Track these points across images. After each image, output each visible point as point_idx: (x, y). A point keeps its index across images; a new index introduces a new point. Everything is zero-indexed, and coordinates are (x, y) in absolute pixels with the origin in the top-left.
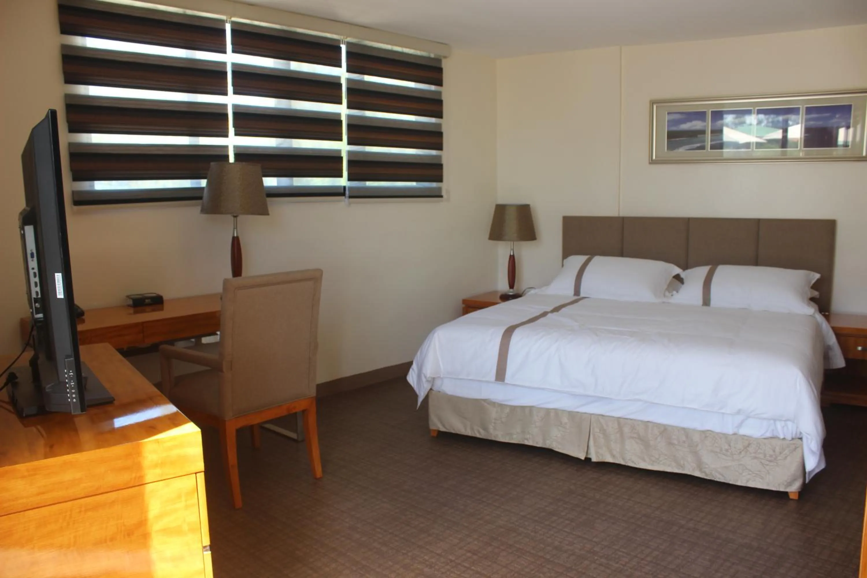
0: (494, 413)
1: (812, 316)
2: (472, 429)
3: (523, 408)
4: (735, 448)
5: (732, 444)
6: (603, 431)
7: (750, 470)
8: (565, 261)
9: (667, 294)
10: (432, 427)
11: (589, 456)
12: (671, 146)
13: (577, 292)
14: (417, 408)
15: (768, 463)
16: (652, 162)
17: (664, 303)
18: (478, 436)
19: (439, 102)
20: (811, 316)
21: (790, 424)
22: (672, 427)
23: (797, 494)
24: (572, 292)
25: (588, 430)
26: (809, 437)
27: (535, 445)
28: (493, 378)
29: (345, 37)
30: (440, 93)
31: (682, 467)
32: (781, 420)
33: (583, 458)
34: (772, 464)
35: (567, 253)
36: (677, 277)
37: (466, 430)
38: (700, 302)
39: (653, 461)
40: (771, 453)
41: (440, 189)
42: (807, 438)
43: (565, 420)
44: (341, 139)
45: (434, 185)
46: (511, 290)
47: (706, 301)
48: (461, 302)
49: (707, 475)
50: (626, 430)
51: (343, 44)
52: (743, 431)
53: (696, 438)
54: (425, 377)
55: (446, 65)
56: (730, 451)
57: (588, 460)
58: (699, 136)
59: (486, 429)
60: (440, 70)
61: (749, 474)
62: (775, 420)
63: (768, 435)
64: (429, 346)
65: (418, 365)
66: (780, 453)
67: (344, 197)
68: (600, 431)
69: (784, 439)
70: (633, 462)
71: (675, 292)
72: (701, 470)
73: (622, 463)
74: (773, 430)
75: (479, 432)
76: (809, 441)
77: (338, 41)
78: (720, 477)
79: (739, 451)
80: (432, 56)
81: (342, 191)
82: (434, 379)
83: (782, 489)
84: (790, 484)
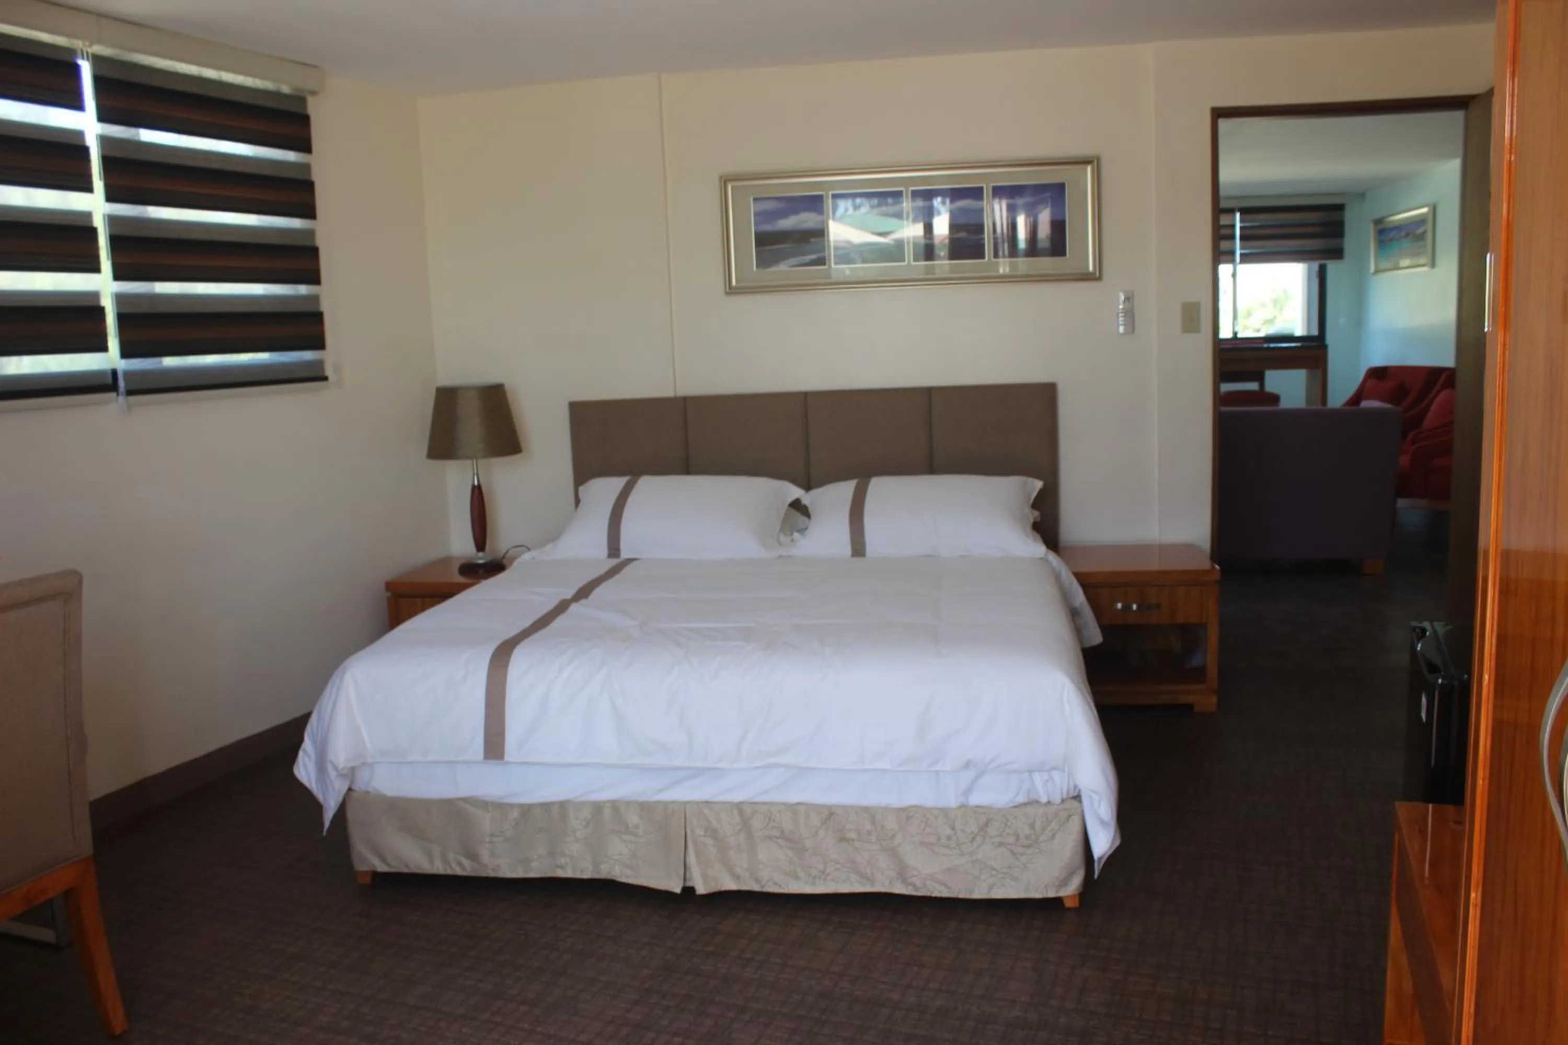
0: (486, 822)
1: (1044, 560)
2: (445, 860)
3: (546, 807)
4: (963, 830)
5: (958, 825)
6: (713, 833)
7: (993, 869)
8: (581, 489)
9: (783, 538)
10: (360, 867)
11: (689, 884)
12: (764, 261)
13: (614, 549)
14: (324, 834)
15: (1021, 850)
16: (731, 291)
17: (780, 557)
18: (459, 871)
19: (307, 186)
20: (1041, 559)
21: (1056, 775)
22: (845, 808)
23: (1077, 900)
24: (604, 552)
25: (684, 834)
26: (1094, 795)
27: (578, 875)
28: (480, 754)
29: (87, 43)
30: (307, 167)
31: (868, 879)
32: (1040, 771)
33: (678, 890)
34: (1030, 851)
35: (582, 474)
36: (797, 505)
37: (431, 861)
38: (848, 550)
39: (815, 878)
40: (1027, 831)
41: (320, 364)
42: (1091, 798)
43: (634, 819)
44: (96, 269)
45: (308, 355)
46: (481, 554)
47: (858, 549)
48: (383, 587)
49: (916, 889)
50: (757, 824)
51: (83, 58)
52: (977, 799)
53: (891, 824)
54: (336, 768)
55: (314, 108)
56: (954, 838)
57: (689, 891)
58: (812, 240)
59: (473, 856)
60: (305, 120)
61: (992, 876)
62: (1030, 772)
63: (1021, 799)
64: (335, 702)
65: (314, 742)
66: (1044, 829)
67: (114, 395)
68: (706, 831)
69: (1049, 803)
70: (775, 884)
71: (796, 535)
72: (904, 881)
73: (756, 888)
74: (1029, 791)
75: (460, 864)
76: (1096, 804)
77: (72, 52)
78: (942, 888)
79: (970, 837)
80: (285, 89)
81: (109, 380)
82: (353, 770)
83: (1051, 894)
84: (1064, 883)
